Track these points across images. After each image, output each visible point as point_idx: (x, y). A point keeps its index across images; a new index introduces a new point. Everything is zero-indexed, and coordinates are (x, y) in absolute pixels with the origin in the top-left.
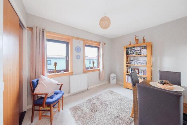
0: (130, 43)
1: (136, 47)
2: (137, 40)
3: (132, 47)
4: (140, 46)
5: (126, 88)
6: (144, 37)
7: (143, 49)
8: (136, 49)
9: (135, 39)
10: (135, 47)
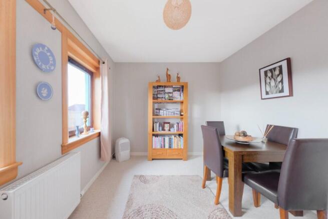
0: (158, 79)
1: (167, 87)
2: (169, 76)
3: (160, 86)
4: (171, 87)
5: (153, 159)
6: (178, 74)
7: (175, 92)
8: (167, 90)
9: (167, 74)
10: (165, 87)
